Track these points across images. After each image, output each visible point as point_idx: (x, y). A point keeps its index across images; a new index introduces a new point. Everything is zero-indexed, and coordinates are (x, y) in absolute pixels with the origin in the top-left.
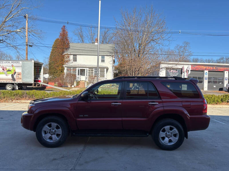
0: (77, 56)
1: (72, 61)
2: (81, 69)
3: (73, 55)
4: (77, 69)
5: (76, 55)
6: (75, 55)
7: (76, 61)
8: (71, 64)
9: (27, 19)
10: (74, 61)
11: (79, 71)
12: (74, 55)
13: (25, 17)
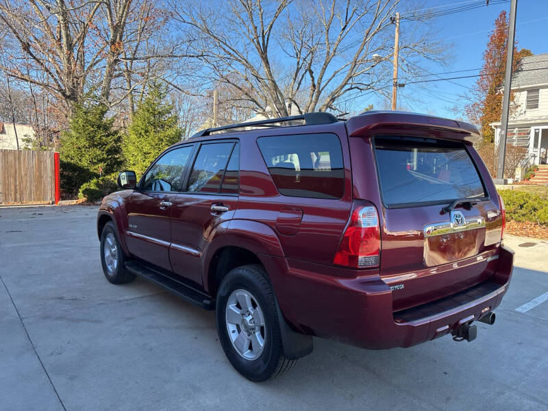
0: (541, 90)
1: (524, 107)
2: (543, 130)
3: (526, 92)
4: (532, 129)
5: (536, 90)
6: (533, 91)
7: (536, 106)
8: (520, 118)
9: (398, 24)
10: (529, 107)
11: (536, 135)
12: (530, 90)
13: (393, 20)
